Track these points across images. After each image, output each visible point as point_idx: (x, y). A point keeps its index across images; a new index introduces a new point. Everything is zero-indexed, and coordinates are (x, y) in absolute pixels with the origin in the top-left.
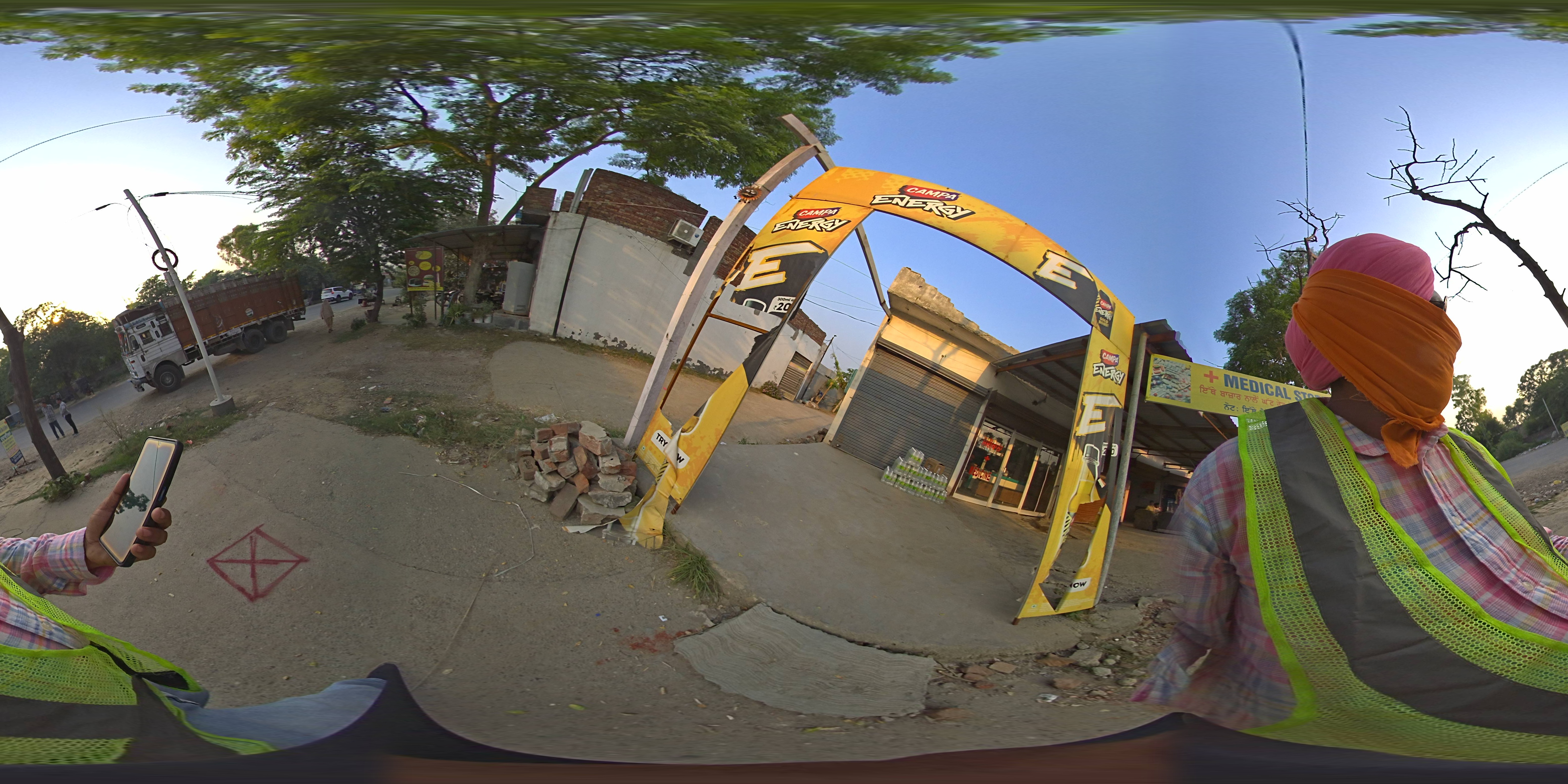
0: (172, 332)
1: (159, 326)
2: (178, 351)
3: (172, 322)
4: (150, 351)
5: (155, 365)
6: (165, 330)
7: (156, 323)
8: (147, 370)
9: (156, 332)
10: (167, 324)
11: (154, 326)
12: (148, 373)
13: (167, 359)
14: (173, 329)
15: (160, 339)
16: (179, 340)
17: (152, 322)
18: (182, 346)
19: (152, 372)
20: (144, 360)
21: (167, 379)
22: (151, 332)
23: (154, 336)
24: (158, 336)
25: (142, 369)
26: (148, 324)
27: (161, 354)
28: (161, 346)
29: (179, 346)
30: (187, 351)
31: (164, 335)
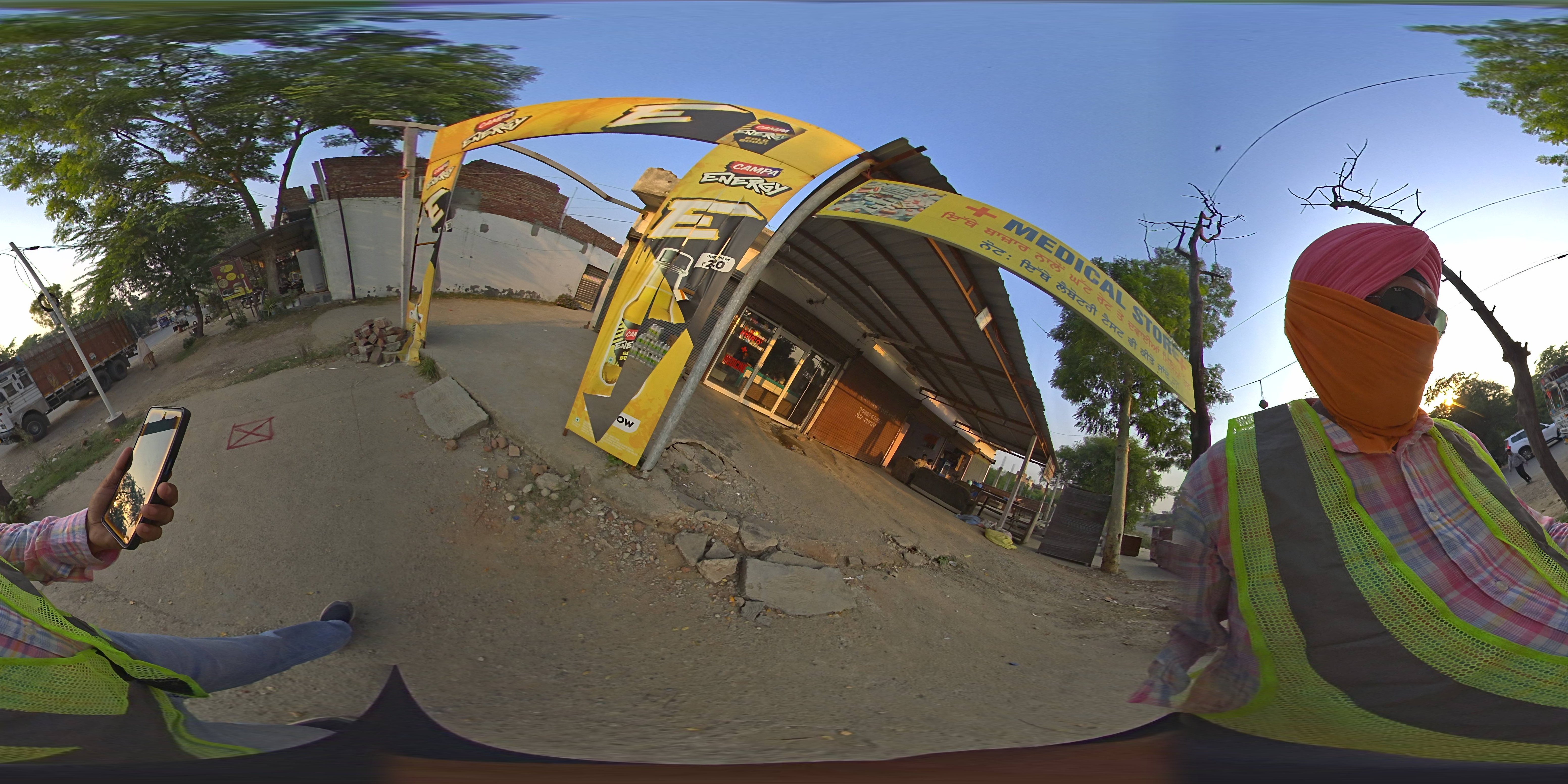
0: (31, 383)
1: (20, 378)
2: (40, 400)
3: (31, 374)
4: (15, 402)
5: (21, 416)
6: (25, 381)
7: (17, 375)
8: (15, 422)
9: (18, 384)
10: (26, 376)
11: (15, 379)
12: (16, 424)
13: (31, 409)
14: (32, 380)
15: (22, 390)
16: (40, 389)
17: (13, 376)
18: (43, 395)
19: (20, 423)
20: (10, 412)
21: (34, 428)
22: (13, 384)
23: (17, 388)
24: (21, 388)
25: (10, 421)
26: (10, 377)
27: (25, 405)
28: (24, 397)
29: (41, 395)
30: (48, 399)
31: (25, 386)
